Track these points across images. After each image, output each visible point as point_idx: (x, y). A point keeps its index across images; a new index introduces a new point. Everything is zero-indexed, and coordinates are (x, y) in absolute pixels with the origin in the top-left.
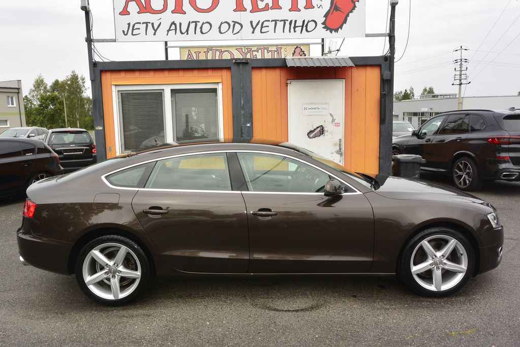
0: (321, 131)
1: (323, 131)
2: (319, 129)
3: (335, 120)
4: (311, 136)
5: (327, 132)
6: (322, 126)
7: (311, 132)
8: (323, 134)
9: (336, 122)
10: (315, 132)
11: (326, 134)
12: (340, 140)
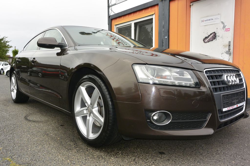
0: (214, 36)
1: (215, 36)
2: (212, 35)
3: (225, 26)
4: (206, 41)
5: (219, 36)
6: (214, 32)
7: (206, 38)
8: (215, 38)
9: (226, 27)
10: (209, 38)
11: (218, 38)
12: (230, 42)
